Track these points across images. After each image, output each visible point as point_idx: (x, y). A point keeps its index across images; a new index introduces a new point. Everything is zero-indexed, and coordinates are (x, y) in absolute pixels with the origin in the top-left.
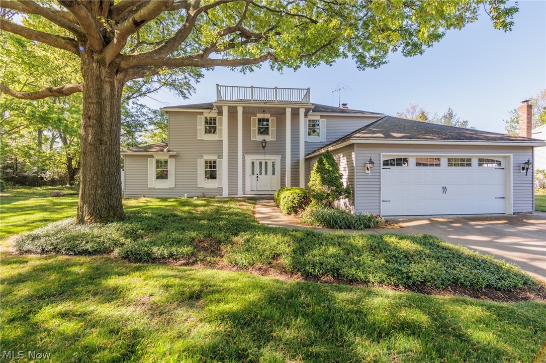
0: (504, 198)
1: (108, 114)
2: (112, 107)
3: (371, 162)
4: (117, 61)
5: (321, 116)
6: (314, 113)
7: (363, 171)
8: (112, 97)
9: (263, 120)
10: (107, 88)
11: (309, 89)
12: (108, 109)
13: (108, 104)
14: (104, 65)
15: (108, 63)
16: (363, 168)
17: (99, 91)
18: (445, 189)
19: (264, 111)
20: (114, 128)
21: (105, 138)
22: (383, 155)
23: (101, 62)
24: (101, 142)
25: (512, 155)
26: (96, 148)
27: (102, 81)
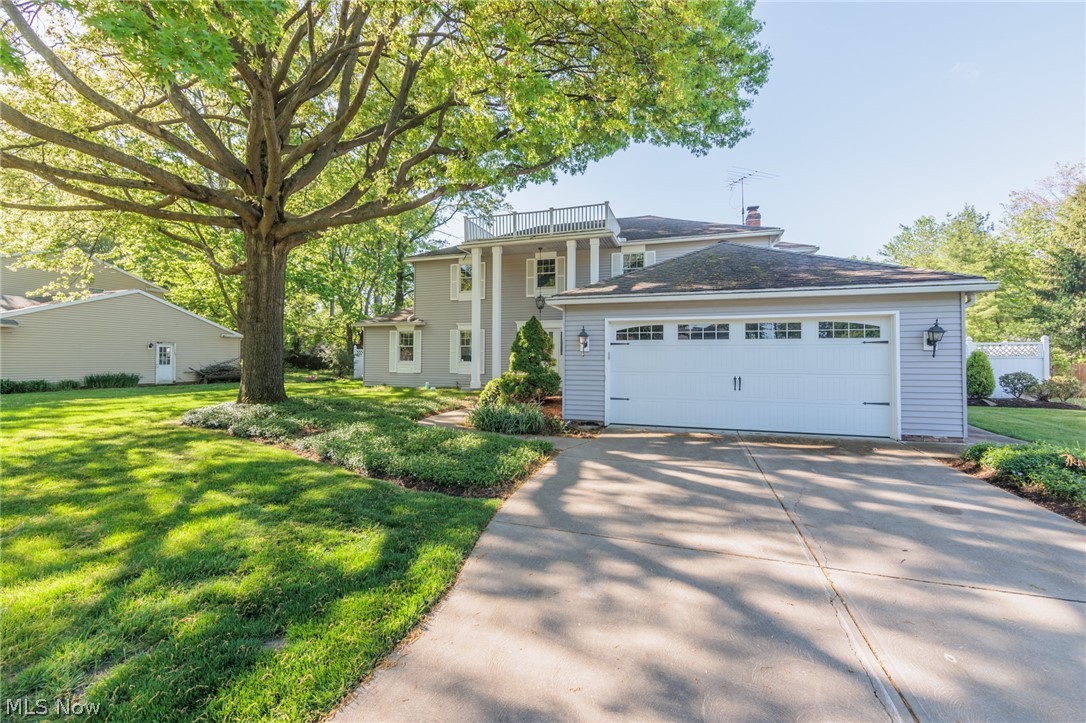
0: (888, 404)
1: (264, 289)
2: (269, 281)
3: (584, 334)
4: (272, 232)
5: (647, 245)
6: (631, 243)
8: (269, 270)
9: (546, 262)
10: (264, 262)
11: (607, 203)
12: (265, 285)
13: (265, 279)
14: (261, 239)
15: (264, 236)
16: (577, 343)
17: (257, 266)
18: (737, 382)
19: (540, 249)
20: (271, 303)
21: (261, 316)
22: (610, 323)
23: (258, 237)
24: (257, 319)
26: (252, 326)
27: (259, 255)
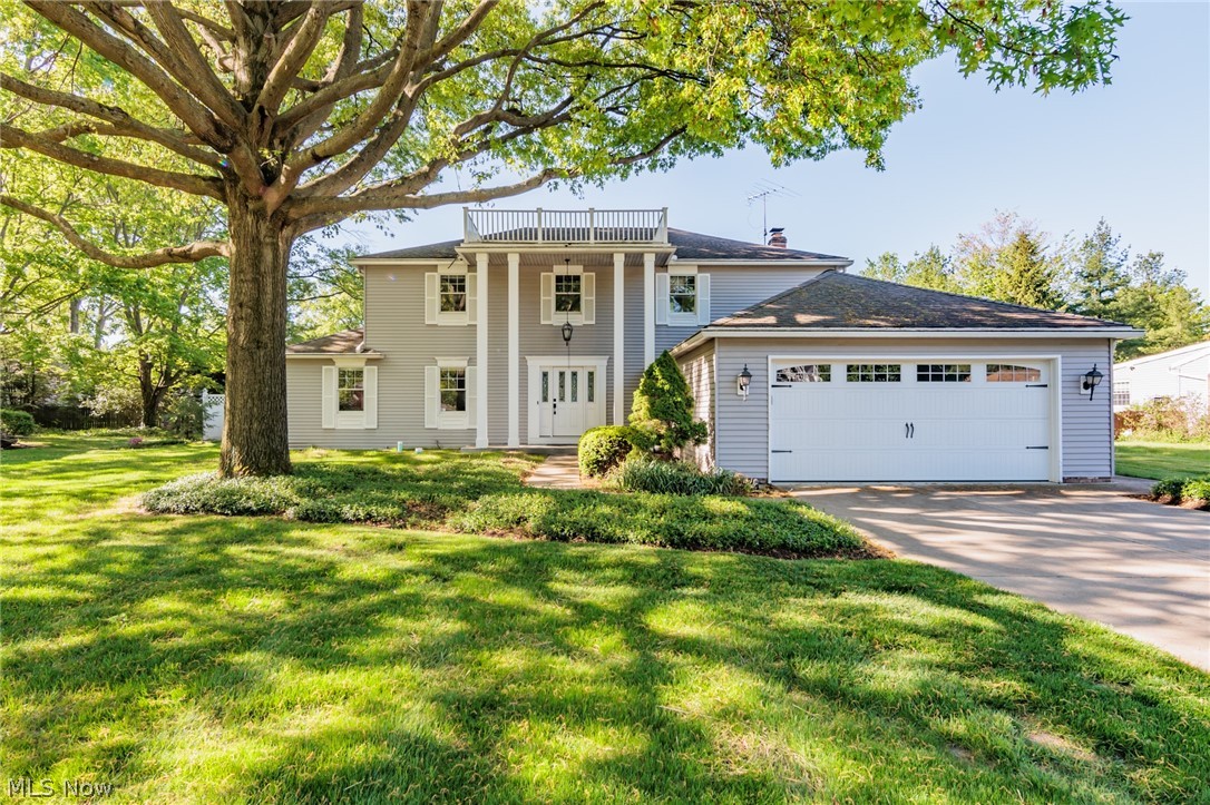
0: (1047, 448)
1: (269, 297)
2: (275, 284)
3: (746, 374)
4: (284, 209)
5: (700, 266)
6: (682, 262)
7: (733, 391)
8: (275, 268)
9: (568, 279)
10: (268, 254)
12: (269, 289)
13: (269, 280)
14: (264, 218)
15: (270, 213)
16: (734, 385)
17: (257, 260)
18: (910, 428)
20: (278, 319)
21: (265, 338)
22: (773, 360)
23: (259, 214)
24: (259, 344)
25: (1059, 357)
26: (251, 354)
27: (260, 243)
